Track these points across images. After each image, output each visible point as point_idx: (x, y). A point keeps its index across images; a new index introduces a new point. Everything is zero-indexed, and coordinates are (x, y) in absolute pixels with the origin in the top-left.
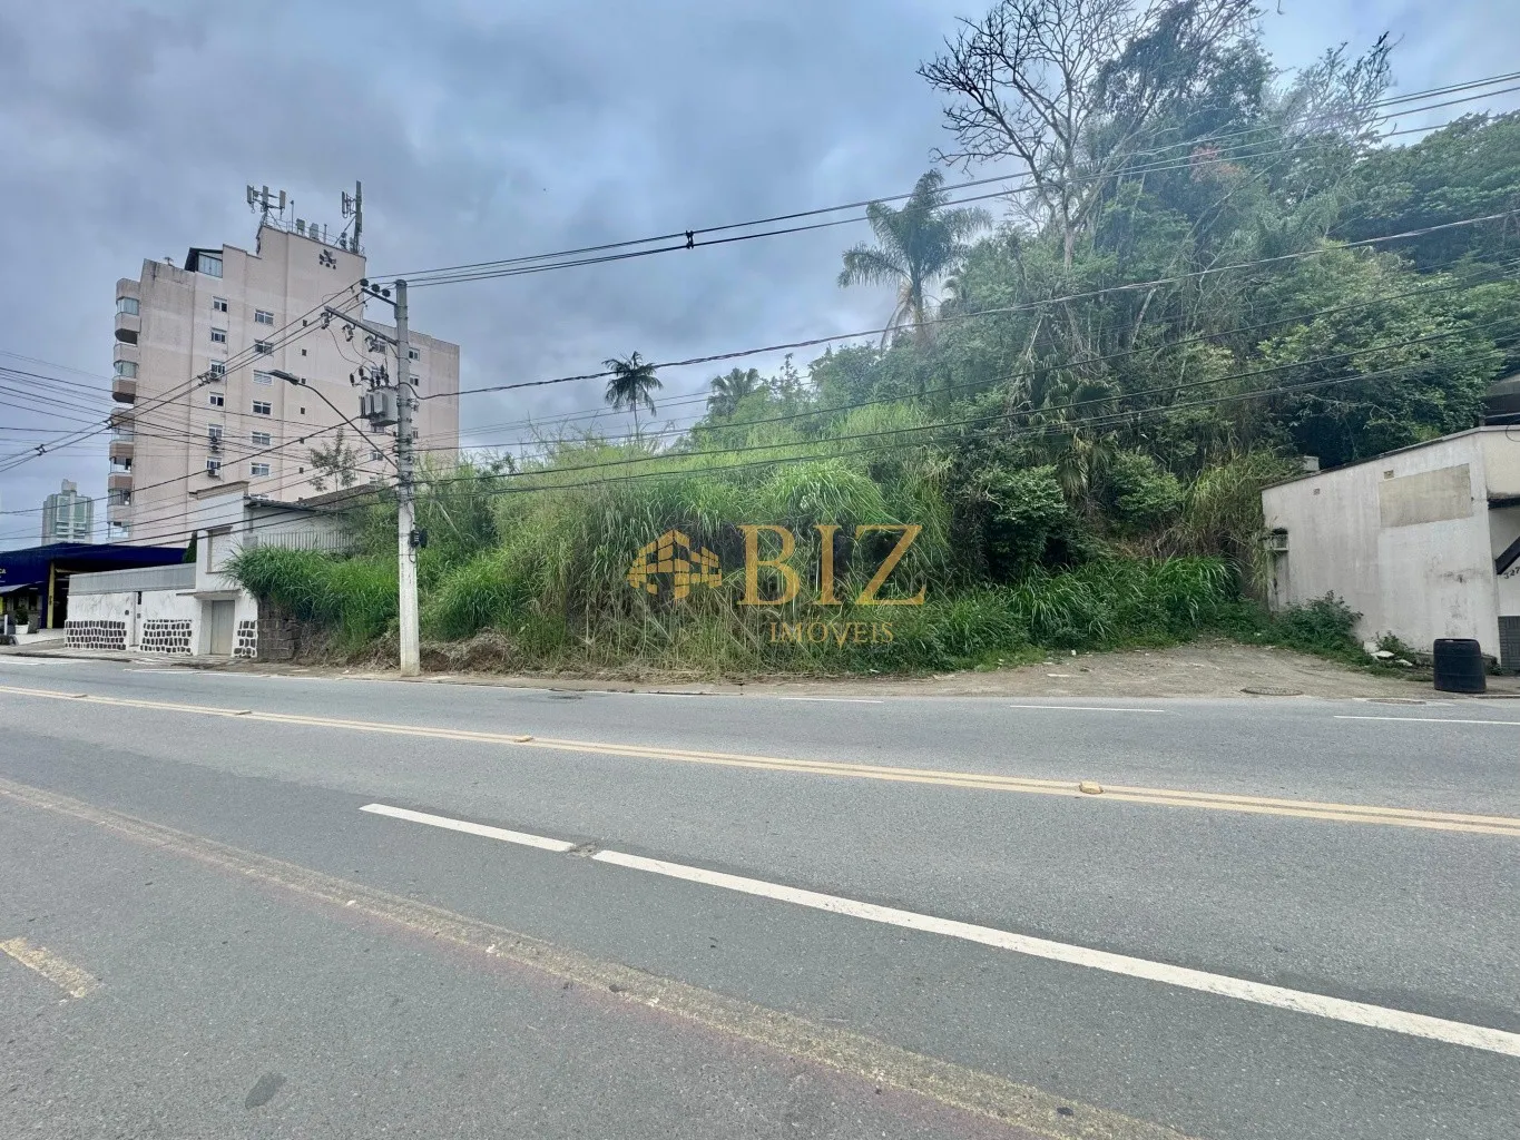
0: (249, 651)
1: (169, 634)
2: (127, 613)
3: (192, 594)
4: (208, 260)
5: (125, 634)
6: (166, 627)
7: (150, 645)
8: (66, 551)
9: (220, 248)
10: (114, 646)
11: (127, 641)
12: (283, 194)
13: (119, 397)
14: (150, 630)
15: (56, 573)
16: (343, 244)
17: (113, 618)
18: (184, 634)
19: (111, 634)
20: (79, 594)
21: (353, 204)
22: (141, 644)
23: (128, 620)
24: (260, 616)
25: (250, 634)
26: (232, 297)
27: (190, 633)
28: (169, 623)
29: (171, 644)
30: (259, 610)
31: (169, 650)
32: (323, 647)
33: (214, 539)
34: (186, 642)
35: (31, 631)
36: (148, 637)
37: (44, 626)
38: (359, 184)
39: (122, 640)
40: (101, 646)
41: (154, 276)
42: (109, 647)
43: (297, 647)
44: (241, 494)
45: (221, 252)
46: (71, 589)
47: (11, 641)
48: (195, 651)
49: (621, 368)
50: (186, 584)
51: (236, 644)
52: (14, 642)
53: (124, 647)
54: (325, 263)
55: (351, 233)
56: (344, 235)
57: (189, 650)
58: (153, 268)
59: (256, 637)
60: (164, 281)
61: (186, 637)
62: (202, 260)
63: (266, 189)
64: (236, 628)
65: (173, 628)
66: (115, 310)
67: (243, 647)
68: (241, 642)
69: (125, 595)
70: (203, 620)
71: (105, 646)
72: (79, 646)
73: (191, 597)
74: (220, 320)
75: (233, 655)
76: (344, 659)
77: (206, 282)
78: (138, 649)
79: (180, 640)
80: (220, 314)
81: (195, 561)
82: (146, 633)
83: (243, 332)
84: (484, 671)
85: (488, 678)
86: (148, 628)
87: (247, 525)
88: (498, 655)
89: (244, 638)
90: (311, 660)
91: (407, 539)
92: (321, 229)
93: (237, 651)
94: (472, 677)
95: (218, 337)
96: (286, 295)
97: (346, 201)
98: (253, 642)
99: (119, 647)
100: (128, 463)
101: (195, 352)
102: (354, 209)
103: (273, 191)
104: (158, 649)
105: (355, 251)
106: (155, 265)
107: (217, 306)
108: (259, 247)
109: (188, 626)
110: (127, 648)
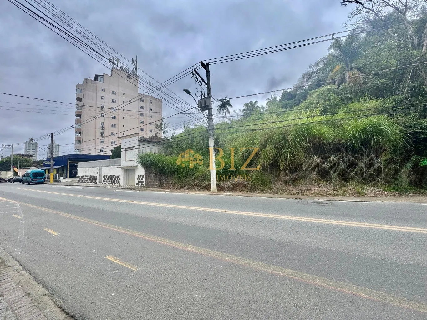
0: (142, 184)
1: (112, 179)
2: (97, 173)
3: (120, 167)
4: (100, 77)
5: (97, 179)
6: (111, 177)
7: (106, 182)
8: (72, 156)
9: (103, 74)
10: (93, 183)
11: (97, 181)
12: (118, 60)
13: (77, 116)
14: (106, 178)
15: (69, 162)
16: (133, 72)
17: (93, 174)
18: (118, 179)
19: (92, 179)
20: (81, 168)
21: (135, 62)
22: (102, 182)
23: (98, 175)
24: (145, 174)
25: (142, 179)
26: (106, 88)
27: (120, 179)
28: (112, 176)
29: (113, 182)
30: (145, 172)
31: (112, 184)
32: (170, 183)
33: (127, 151)
34: (119, 182)
35: (64, 179)
36: (105, 180)
37: (67, 177)
38: (137, 56)
39: (96, 181)
40: (89, 183)
41: (87, 82)
42: (92, 183)
43: (161, 183)
44: (136, 138)
45: (103, 75)
46: (78, 167)
47: (59, 181)
48: (122, 184)
49: (222, 100)
50: (118, 164)
51: (137, 182)
52: (60, 182)
53: (97, 183)
54: (128, 78)
55: (135, 69)
56: (133, 70)
57: (120, 184)
58: (86, 80)
59: (144, 180)
60: (89, 83)
61: (119, 180)
62: (99, 78)
63: (114, 58)
64: (136, 177)
65: (114, 177)
66: (76, 92)
67: (140, 183)
68: (139, 182)
69: (97, 168)
70: (124, 175)
71: (90, 183)
72: (81, 183)
73: (120, 168)
74: (103, 94)
75: (136, 185)
76: (179, 187)
77: (100, 84)
78: (102, 184)
79: (116, 181)
80: (103, 92)
81: (121, 157)
82: (104, 179)
83: (109, 97)
84: (240, 191)
85: (241, 194)
86: (105, 177)
87: (139, 146)
88: (245, 186)
89: (140, 180)
90: (166, 187)
91: (213, 147)
92: (127, 69)
93: (137, 184)
94: (237, 193)
95: (103, 98)
96: (119, 87)
97: (133, 61)
98: (143, 182)
99: (95, 183)
100: (80, 133)
101: (97, 102)
102: (135, 63)
103: (116, 59)
104: (108, 184)
105: (136, 74)
106: (87, 79)
107: (102, 90)
108: (112, 74)
109: (119, 177)
110: (98, 183)
